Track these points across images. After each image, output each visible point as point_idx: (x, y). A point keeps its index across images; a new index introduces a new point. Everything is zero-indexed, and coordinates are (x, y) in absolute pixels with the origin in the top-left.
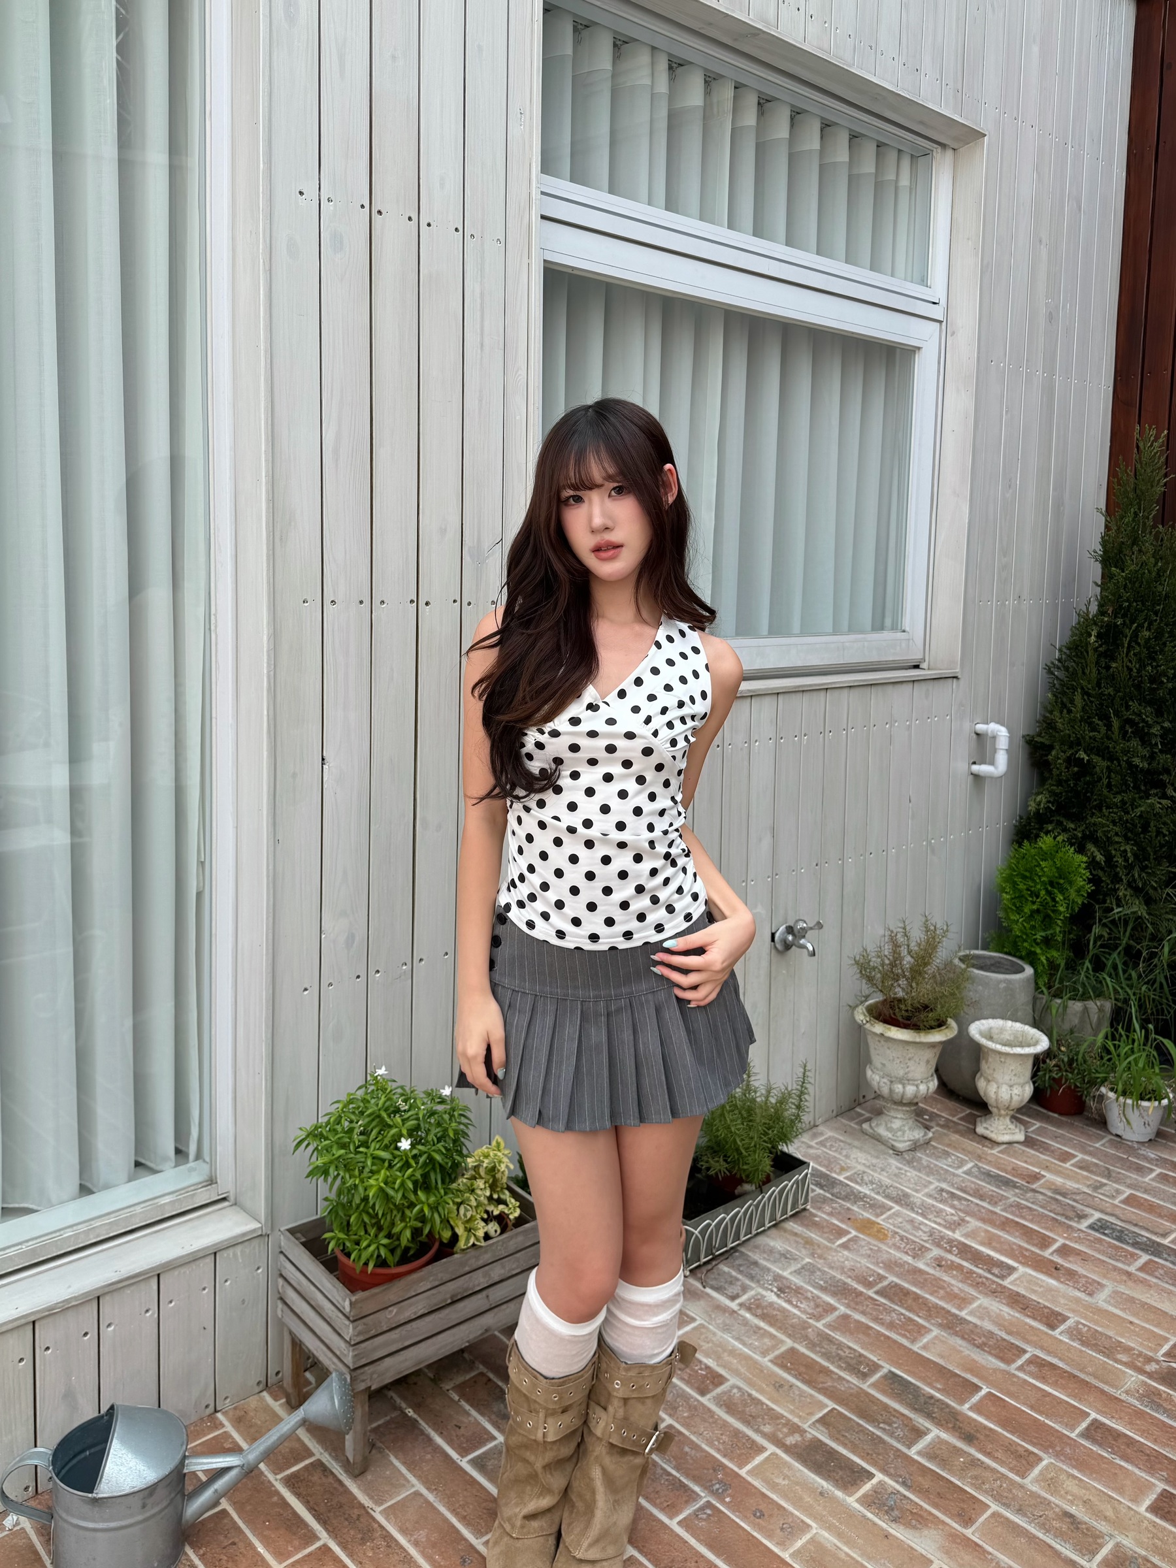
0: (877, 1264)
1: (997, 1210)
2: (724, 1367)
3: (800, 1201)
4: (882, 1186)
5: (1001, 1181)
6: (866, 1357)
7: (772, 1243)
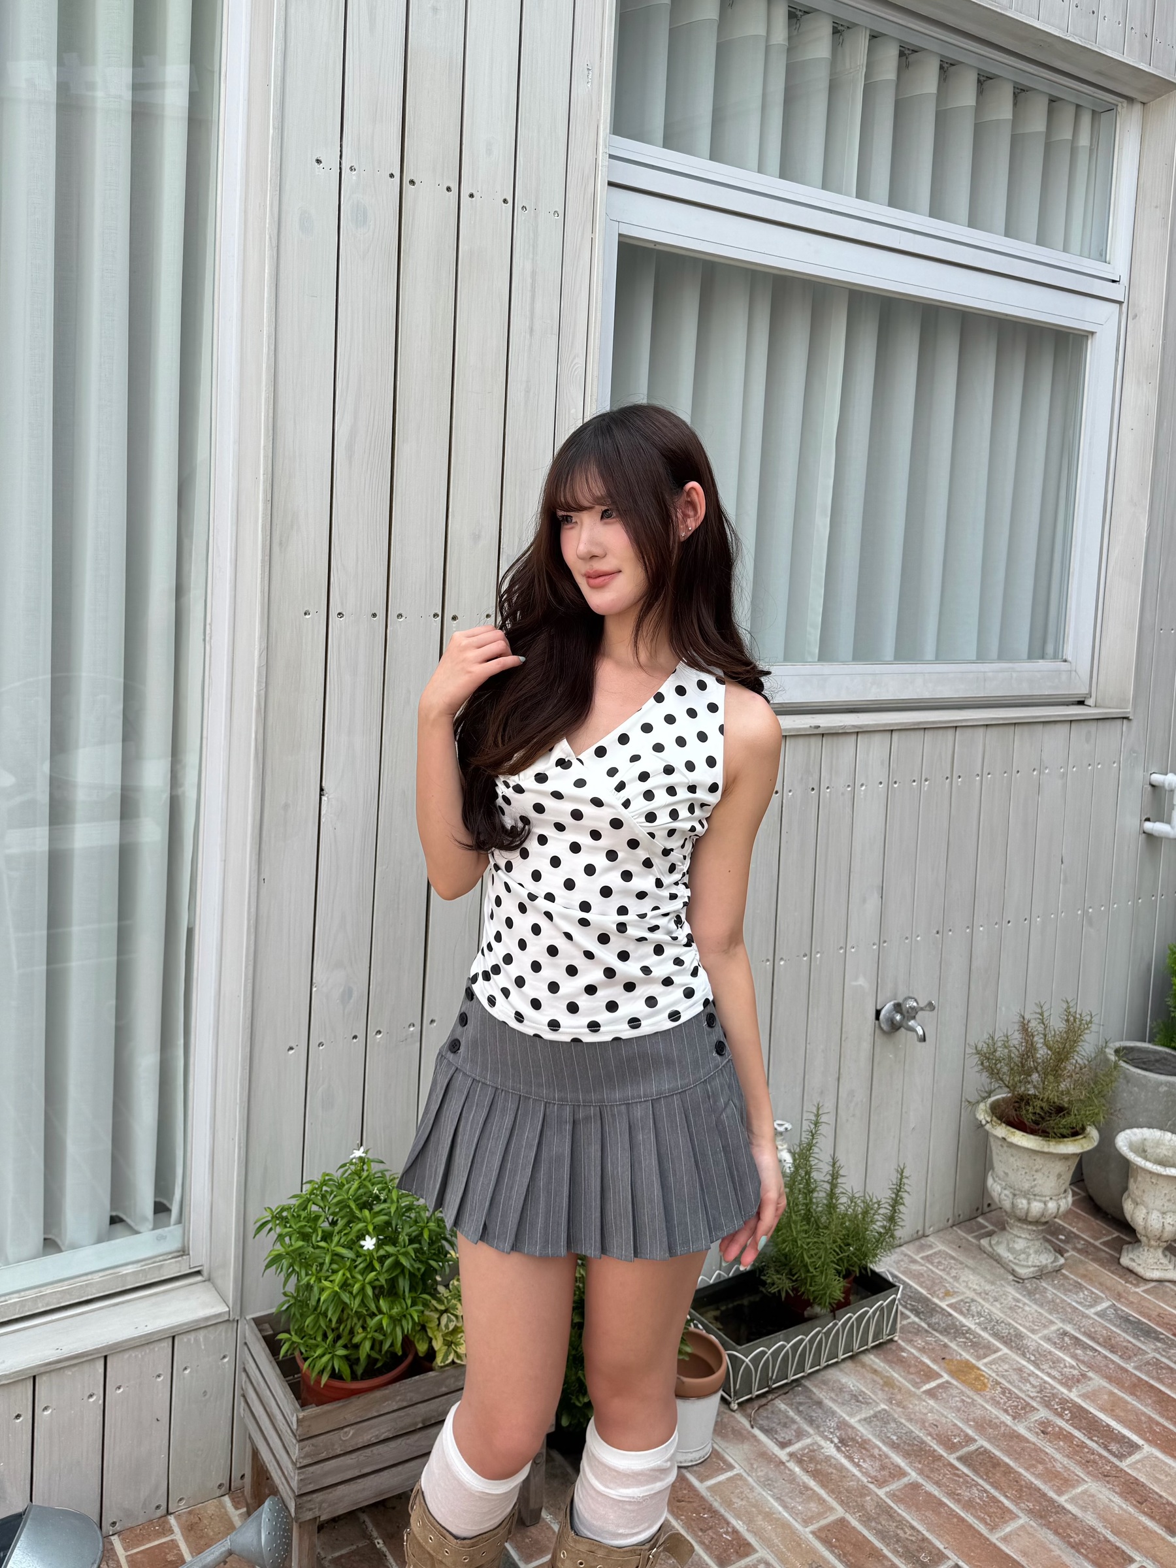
0: (967, 1421)
1: (1130, 1367)
2: (755, 1534)
3: (886, 1330)
4: (991, 1321)
5: (1142, 1330)
6: (930, 1543)
7: (844, 1381)
